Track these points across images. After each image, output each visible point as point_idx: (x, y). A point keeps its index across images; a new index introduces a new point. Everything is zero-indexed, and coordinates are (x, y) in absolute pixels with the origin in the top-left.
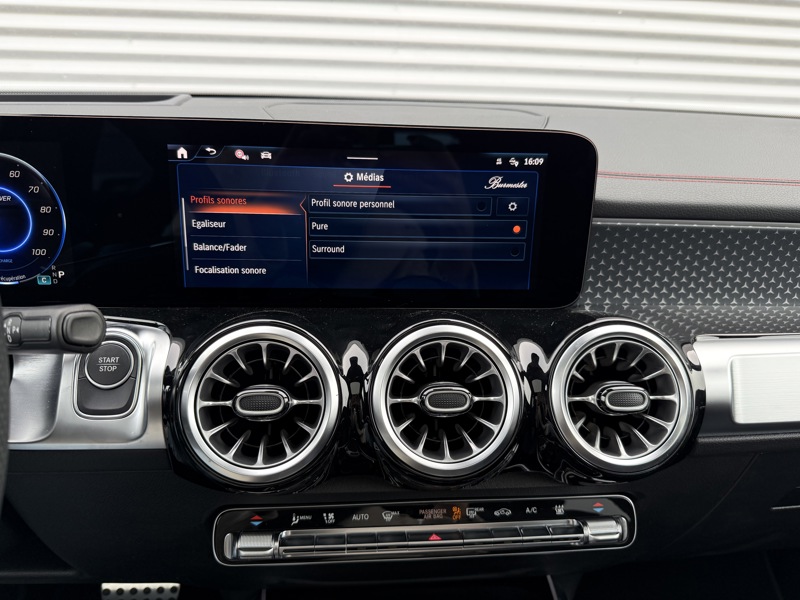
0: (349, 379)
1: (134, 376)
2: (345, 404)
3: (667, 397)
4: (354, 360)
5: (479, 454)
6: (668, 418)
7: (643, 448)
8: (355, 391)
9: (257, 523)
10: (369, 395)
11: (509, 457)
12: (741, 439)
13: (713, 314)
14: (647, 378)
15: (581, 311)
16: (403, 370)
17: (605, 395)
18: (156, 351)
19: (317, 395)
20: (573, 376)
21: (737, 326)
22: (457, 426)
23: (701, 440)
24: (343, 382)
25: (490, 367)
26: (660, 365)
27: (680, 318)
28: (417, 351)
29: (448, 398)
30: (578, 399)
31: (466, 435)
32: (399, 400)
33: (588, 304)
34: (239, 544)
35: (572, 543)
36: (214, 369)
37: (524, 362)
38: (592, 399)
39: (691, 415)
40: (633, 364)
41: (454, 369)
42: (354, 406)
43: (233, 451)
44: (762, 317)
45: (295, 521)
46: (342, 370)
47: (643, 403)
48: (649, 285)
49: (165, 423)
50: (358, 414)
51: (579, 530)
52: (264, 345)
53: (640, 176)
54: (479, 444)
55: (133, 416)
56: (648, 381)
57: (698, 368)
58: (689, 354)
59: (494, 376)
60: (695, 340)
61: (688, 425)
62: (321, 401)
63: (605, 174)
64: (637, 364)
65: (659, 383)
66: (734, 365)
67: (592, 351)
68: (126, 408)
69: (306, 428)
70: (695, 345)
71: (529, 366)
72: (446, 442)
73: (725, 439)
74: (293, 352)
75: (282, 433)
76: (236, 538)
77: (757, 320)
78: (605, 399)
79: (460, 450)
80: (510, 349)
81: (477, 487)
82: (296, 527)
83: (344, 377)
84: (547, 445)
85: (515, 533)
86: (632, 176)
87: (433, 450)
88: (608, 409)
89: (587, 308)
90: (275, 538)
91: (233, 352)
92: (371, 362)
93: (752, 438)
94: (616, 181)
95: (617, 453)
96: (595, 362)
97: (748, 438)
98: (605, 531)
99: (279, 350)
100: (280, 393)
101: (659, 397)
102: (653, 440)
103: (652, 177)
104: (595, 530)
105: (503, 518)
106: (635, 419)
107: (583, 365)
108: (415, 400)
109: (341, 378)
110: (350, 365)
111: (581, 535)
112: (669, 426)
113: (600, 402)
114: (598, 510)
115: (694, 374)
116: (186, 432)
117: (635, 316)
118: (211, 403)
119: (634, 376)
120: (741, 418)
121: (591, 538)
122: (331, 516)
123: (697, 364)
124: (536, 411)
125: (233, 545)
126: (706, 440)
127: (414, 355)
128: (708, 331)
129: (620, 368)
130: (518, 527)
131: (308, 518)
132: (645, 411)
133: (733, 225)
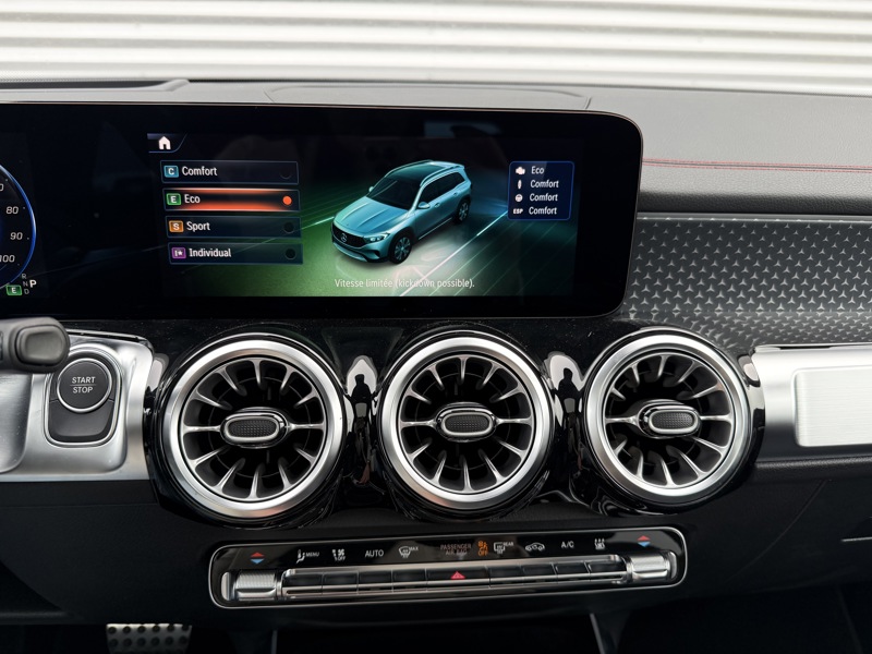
0: (354, 400)
1: (112, 398)
2: (350, 429)
3: (720, 417)
4: (360, 379)
5: (504, 484)
6: (721, 442)
7: (692, 475)
8: (362, 413)
9: (257, 561)
10: (377, 419)
11: (540, 485)
12: (806, 464)
13: (776, 321)
14: (697, 396)
15: (624, 320)
16: (417, 388)
17: (648, 416)
18: (136, 370)
19: (318, 419)
20: (612, 394)
21: (804, 334)
22: (480, 452)
23: (760, 466)
24: (348, 403)
25: (516, 384)
26: (714, 382)
27: (739, 326)
28: (432, 368)
29: (468, 420)
30: (617, 420)
31: (489, 462)
32: (412, 423)
33: (633, 312)
34: (238, 585)
35: (614, 581)
36: (199, 390)
37: (556, 378)
38: (633, 420)
39: (748, 438)
40: (681, 380)
41: (477, 387)
42: (359, 430)
43: (224, 481)
44: (833, 324)
45: (301, 558)
46: (346, 390)
47: (692, 425)
48: (703, 289)
49: (146, 450)
50: (364, 440)
51: (622, 567)
52: (256, 362)
53: (693, 164)
54: (503, 472)
55: (112, 444)
56: (699, 398)
57: (757, 384)
58: (746, 368)
59: (521, 395)
60: (754, 352)
61: (744, 449)
62: (323, 425)
63: (652, 162)
64: (686, 380)
65: (712, 401)
66: (798, 380)
67: (634, 365)
68: (103, 434)
69: (307, 456)
70: (754, 358)
71: (561, 383)
72: (466, 470)
73: (788, 465)
74: (290, 370)
75: (279, 461)
76: (234, 578)
77: (828, 328)
78: (649, 420)
79: (482, 478)
80: (539, 364)
81: (504, 519)
82: (302, 565)
83: (348, 397)
84: (583, 472)
85: (548, 570)
86: (684, 164)
87: (452, 479)
88: (652, 431)
89: (632, 316)
90: (278, 578)
91: (221, 370)
92: (379, 380)
93: (819, 463)
94: (665, 170)
95: (663, 481)
96: (637, 378)
97: (814, 463)
98: (650, 567)
99: (274, 368)
100: (276, 416)
101: (711, 417)
102: (704, 466)
103: (707, 165)
104: (640, 567)
105: (534, 554)
106: (683, 443)
107: (623, 381)
108: (430, 423)
109: (346, 400)
110: (355, 384)
111: (624, 573)
112: (723, 450)
113: (643, 424)
114: (644, 544)
115: (751, 390)
116: (169, 460)
117: (687, 325)
118: (196, 429)
119: (683, 393)
120: (806, 439)
121: (636, 576)
122: (341, 552)
123: (755, 379)
124: (569, 433)
125: (231, 586)
126: (766, 466)
127: (429, 372)
128: (771, 341)
129: (667, 383)
130: (552, 564)
131: (315, 554)
132: (695, 434)
133: (799, 219)
